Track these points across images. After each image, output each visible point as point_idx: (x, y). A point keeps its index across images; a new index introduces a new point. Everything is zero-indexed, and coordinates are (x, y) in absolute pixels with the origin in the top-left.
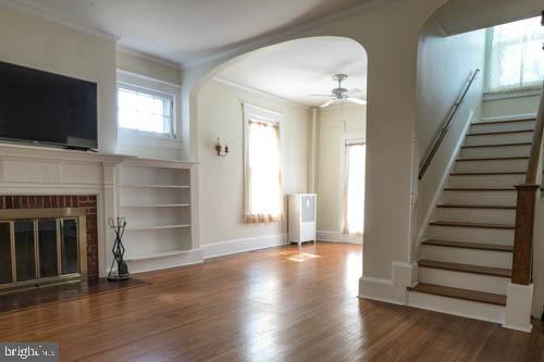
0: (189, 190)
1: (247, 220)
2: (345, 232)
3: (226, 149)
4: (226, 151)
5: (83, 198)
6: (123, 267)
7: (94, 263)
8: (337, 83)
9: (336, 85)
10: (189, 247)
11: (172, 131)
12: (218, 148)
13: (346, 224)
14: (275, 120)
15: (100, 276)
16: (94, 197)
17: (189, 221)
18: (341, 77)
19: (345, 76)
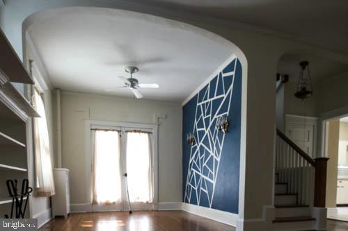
1: (38, 193)
8: (130, 74)
13: (95, 196)
18: (133, 69)
19: (137, 69)
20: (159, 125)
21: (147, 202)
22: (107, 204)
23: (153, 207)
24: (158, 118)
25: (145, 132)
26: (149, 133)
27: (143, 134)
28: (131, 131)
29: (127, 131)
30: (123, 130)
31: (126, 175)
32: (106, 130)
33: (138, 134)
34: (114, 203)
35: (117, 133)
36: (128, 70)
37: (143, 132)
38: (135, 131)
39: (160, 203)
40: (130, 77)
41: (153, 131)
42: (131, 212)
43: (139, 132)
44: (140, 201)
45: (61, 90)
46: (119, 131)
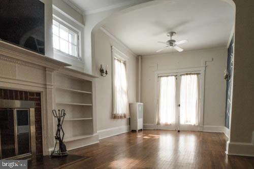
0: (91, 95)
1: (114, 117)
2: (158, 124)
3: (106, 72)
4: (106, 73)
5: (32, 94)
6: (62, 146)
7: (39, 145)
8: (170, 37)
9: (169, 38)
10: (92, 133)
11: (79, 55)
12: (102, 71)
13: (159, 119)
14: (124, 60)
15: (44, 155)
16: (39, 94)
17: (92, 116)
18: (172, 34)
19: (175, 33)
20: (206, 67)
21: (194, 125)
22: (166, 125)
23: (199, 129)
24: (206, 62)
25: (195, 74)
26: (198, 74)
27: (193, 75)
28: (184, 75)
29: (181, 75)
30: (179, 74)
31: (179, 106)
32: (167, 76)
33: (189, 76)
34: (171, 125)
35: (174, 77)
36: (168, 35)
37: (193, 74)
38: (187, 74)
39: (205, 126)
40: (170, 39)
41: (201, 72)
42: (179, 131)
43: (190, 74)
44: (188, 123)
45: (141, 56)
46: (176, 76)
